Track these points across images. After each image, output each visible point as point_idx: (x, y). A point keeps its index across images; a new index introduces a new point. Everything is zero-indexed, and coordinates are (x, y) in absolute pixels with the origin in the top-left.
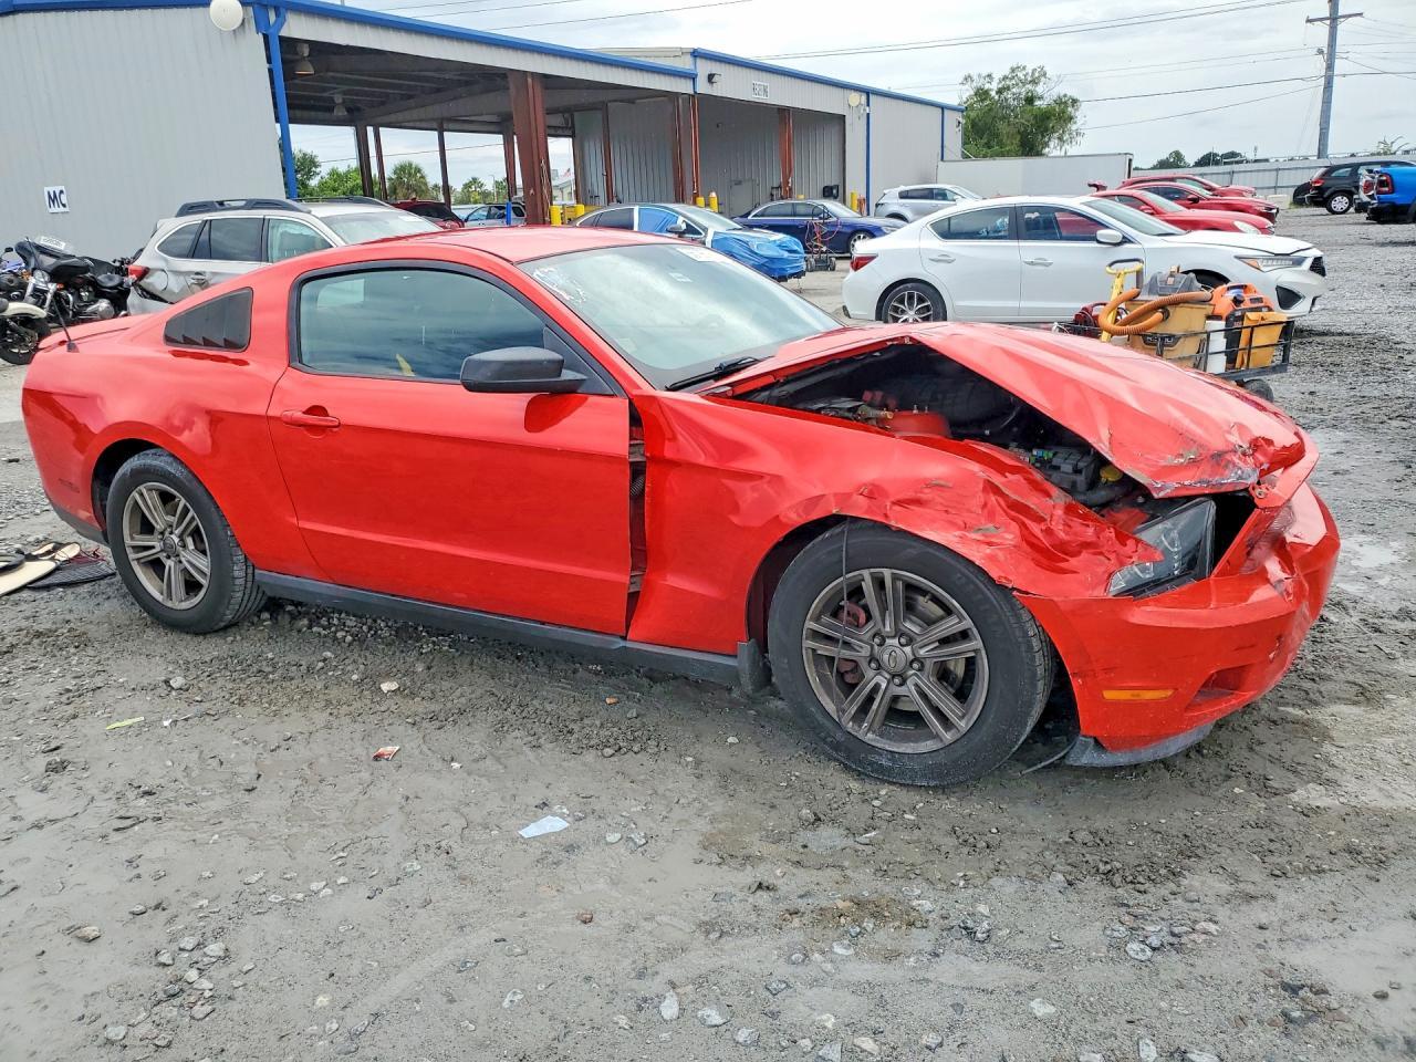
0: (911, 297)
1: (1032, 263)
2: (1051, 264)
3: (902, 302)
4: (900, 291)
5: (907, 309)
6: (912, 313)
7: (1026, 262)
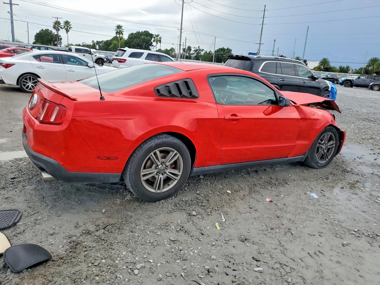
0: (30, 78)
1: (69, 71)
2: (74, 71)
3: (26, 79)
4: (25, 76)
5: (29, 82)
6: (30, 83)
7: (67, 70)
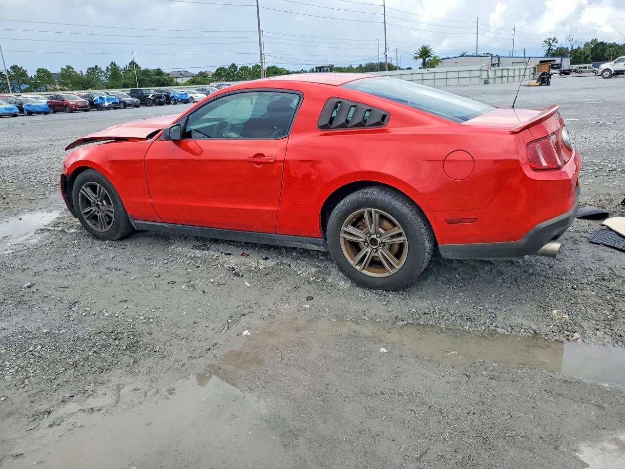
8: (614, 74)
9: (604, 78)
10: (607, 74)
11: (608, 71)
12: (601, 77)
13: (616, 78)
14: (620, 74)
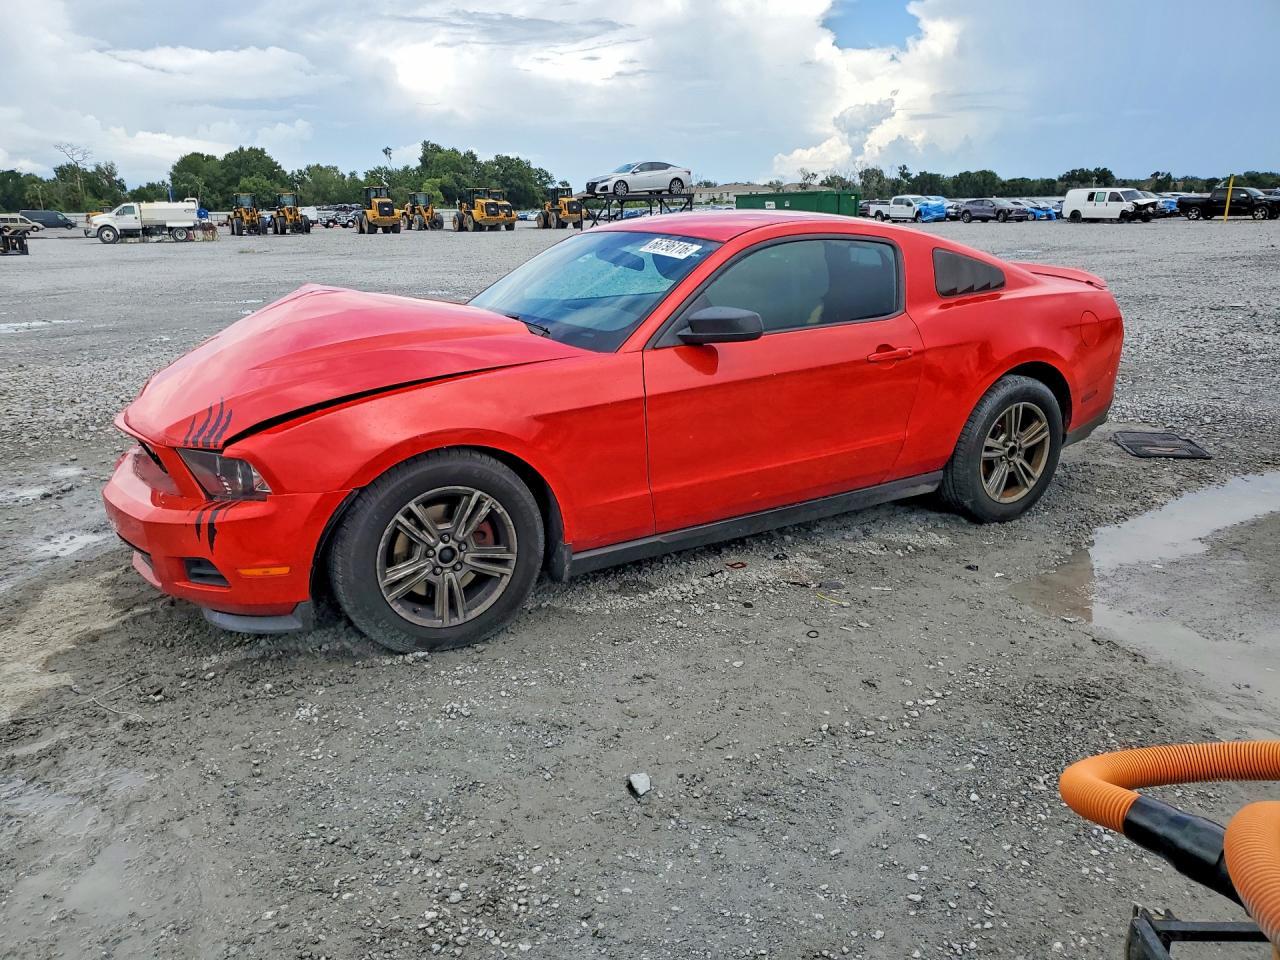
8: (121, 236)
9: (105, 242)
10: (108, 235)
11: (111, 231)
12: (98, 240)
13: (122, 242)
14: (131, 236)
